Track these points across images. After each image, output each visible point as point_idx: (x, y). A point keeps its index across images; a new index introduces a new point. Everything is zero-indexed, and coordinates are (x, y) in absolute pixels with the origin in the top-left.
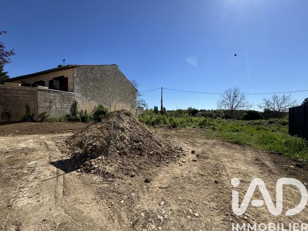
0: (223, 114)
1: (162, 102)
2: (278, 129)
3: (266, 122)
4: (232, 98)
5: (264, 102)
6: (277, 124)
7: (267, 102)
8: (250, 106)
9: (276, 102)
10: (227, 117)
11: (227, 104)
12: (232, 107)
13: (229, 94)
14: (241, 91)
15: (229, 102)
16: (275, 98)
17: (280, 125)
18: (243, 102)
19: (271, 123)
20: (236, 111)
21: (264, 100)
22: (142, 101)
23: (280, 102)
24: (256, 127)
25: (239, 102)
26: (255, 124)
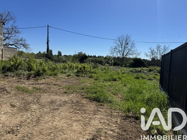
0: (113, 61)
1: (48, 43)
2: (154, 77)
3: (146, 70)
4: (124, 45)
5: (150, 51)
6: (155, 72)
7: (152, 51)
8: (139, 54)
9: (158, 51)
10: (115, 64)
11: (119, 52)
12: (123, 55)
13: (121, 41)
14: (132, 39)
15: (120, 49)
16: (158, 47)
17: (157, 73)
18: (133, 49)
19: (150, 71)
20: (126, 58)
21: (150, 49)
22: (21, 40)
23: (162, 51)
24: (135, 75)
25: (129, 50)
26: (136, 72)
